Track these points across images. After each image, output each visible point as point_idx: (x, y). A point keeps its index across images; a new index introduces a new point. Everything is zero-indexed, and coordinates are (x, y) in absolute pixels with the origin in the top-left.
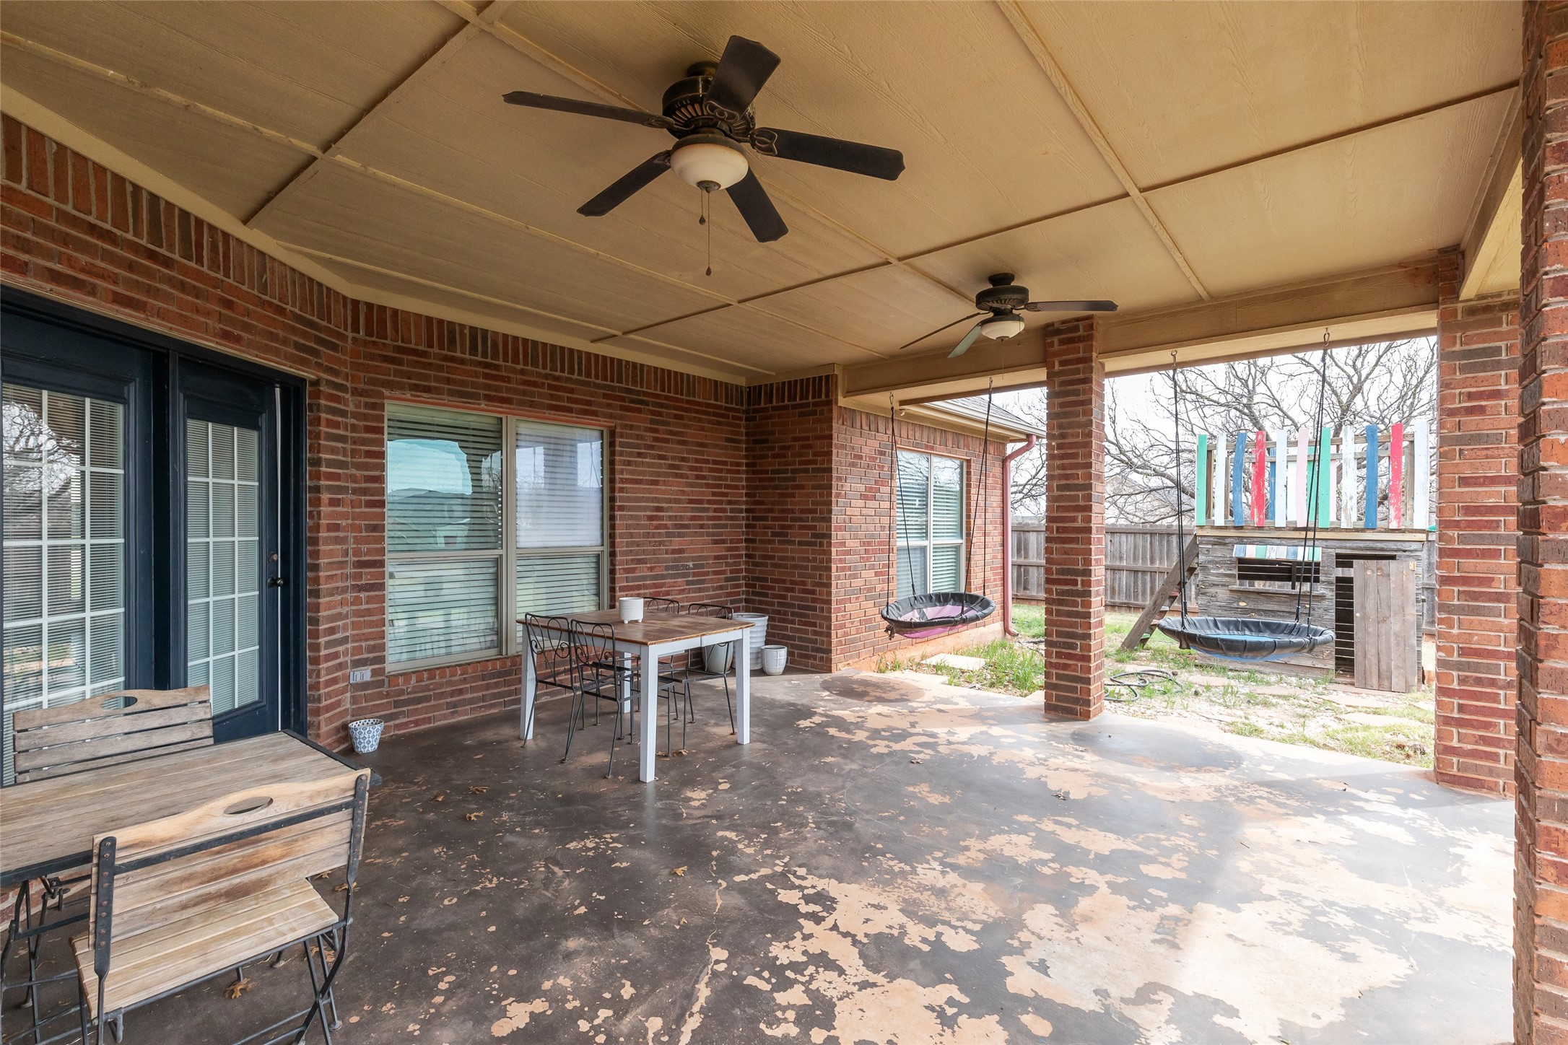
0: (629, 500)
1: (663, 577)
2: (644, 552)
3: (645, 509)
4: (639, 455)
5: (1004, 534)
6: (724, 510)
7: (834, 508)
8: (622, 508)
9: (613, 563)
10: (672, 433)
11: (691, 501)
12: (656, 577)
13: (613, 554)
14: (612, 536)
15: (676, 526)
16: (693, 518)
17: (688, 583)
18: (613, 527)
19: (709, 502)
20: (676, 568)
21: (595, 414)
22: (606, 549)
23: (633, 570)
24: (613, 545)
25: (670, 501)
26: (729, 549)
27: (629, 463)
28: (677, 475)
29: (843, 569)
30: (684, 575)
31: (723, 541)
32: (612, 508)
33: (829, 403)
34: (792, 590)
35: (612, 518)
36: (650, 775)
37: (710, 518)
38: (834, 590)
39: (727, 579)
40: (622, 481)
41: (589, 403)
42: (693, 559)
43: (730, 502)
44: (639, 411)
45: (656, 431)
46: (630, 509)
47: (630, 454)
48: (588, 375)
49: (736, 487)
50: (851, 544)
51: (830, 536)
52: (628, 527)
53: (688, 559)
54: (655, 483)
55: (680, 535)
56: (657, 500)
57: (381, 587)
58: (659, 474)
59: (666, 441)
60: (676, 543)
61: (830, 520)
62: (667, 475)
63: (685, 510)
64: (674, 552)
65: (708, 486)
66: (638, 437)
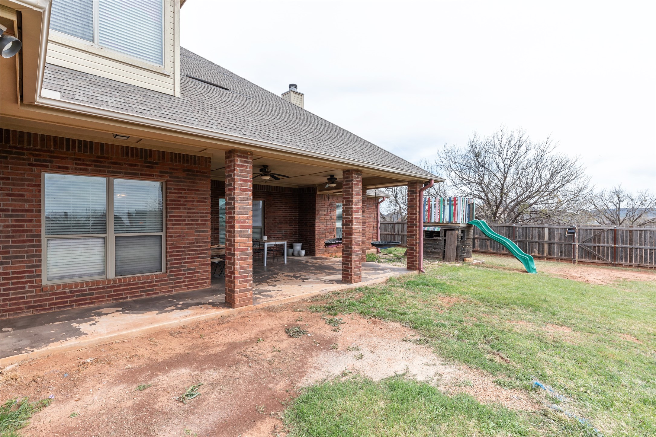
0: (268, 216)
1: (276, 234)
2: (272, 228)
3: (272, 218)
4: (271, 206)
5: (377, 224)
6: (292, 218)
7: (316, 218)
8: (266, 218)
9: (264, 230)
10: (278, 201)
11: (283, 216)
12: (275, 234)
13: (264, 228)
14: (264, 224)
15: (279, 222)
16: (284, 220)
17: (283, 235)
18: (264, 222)
19: (288, 216)
20: (280, 232)
21: (260, 198)
22: (263, 227)
23: (269, 232)
24: (264, 226)
25: (278, 216)
26: (293, 228)
27: (268, 208)
28: (280, 210)
29: (319, 232)
30: (282, 233)
31: (292, 226)
32: (264, 218)
33: (315, 193)
34: (308, 237)
35: (264, 220)
36: (265, 265)
37: (288, 220)
38: (316, 237)
39: (293, 235)
40: (267, 212)
41: (259, 195)
42: (284, 230)
43: (294, 216)
44: (270, 196)
45: (274, 200)
46: (268, 218)
47: (268, 206)
48: (259, 189)
49: (296, 213)
50: (321, 226)
51: (315, 224)
52: (268, 222)
53: (283, 230)
54: (274, 212)
55: (281, 224)
56: (275, 216)
57: (219, 233)
58: (275, 210)
59: (277, 202)
60: (280, 226)
61: (315, 221)
62: (277, 210)
63: (282, 218)
64: (279, 228)
65: (288, 212)
66: (270, 202)
